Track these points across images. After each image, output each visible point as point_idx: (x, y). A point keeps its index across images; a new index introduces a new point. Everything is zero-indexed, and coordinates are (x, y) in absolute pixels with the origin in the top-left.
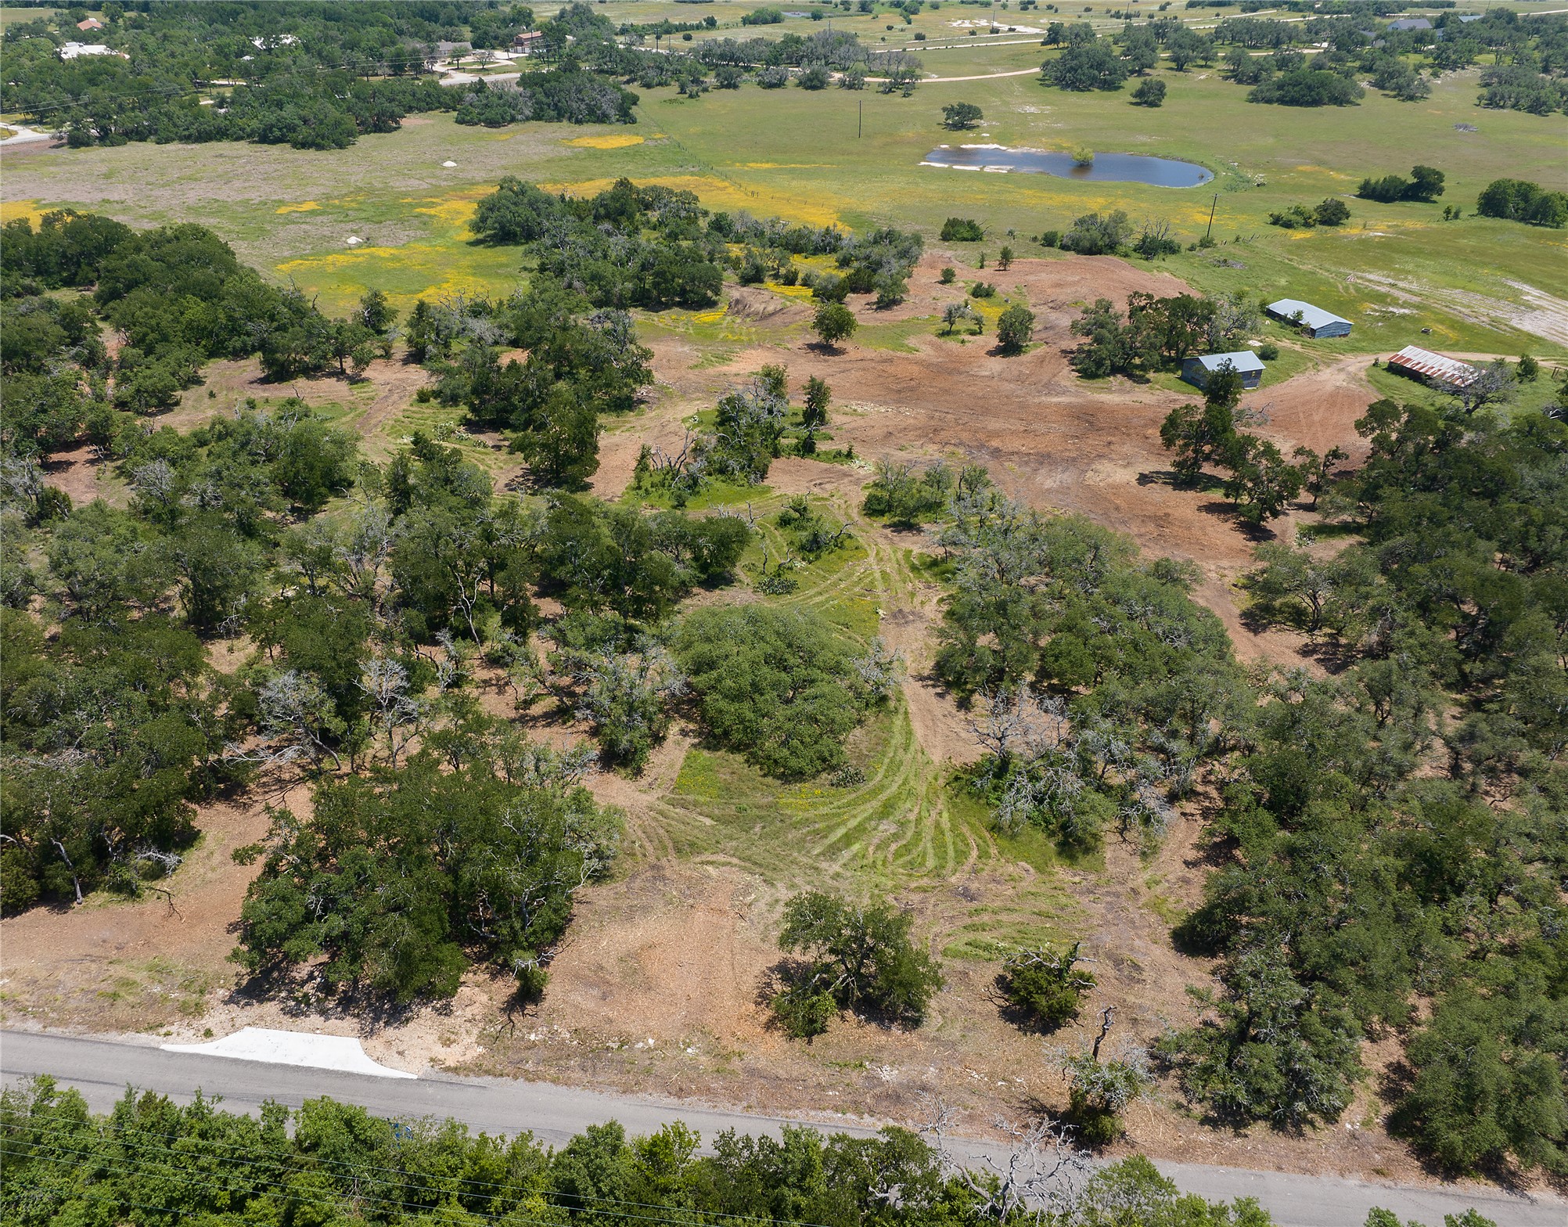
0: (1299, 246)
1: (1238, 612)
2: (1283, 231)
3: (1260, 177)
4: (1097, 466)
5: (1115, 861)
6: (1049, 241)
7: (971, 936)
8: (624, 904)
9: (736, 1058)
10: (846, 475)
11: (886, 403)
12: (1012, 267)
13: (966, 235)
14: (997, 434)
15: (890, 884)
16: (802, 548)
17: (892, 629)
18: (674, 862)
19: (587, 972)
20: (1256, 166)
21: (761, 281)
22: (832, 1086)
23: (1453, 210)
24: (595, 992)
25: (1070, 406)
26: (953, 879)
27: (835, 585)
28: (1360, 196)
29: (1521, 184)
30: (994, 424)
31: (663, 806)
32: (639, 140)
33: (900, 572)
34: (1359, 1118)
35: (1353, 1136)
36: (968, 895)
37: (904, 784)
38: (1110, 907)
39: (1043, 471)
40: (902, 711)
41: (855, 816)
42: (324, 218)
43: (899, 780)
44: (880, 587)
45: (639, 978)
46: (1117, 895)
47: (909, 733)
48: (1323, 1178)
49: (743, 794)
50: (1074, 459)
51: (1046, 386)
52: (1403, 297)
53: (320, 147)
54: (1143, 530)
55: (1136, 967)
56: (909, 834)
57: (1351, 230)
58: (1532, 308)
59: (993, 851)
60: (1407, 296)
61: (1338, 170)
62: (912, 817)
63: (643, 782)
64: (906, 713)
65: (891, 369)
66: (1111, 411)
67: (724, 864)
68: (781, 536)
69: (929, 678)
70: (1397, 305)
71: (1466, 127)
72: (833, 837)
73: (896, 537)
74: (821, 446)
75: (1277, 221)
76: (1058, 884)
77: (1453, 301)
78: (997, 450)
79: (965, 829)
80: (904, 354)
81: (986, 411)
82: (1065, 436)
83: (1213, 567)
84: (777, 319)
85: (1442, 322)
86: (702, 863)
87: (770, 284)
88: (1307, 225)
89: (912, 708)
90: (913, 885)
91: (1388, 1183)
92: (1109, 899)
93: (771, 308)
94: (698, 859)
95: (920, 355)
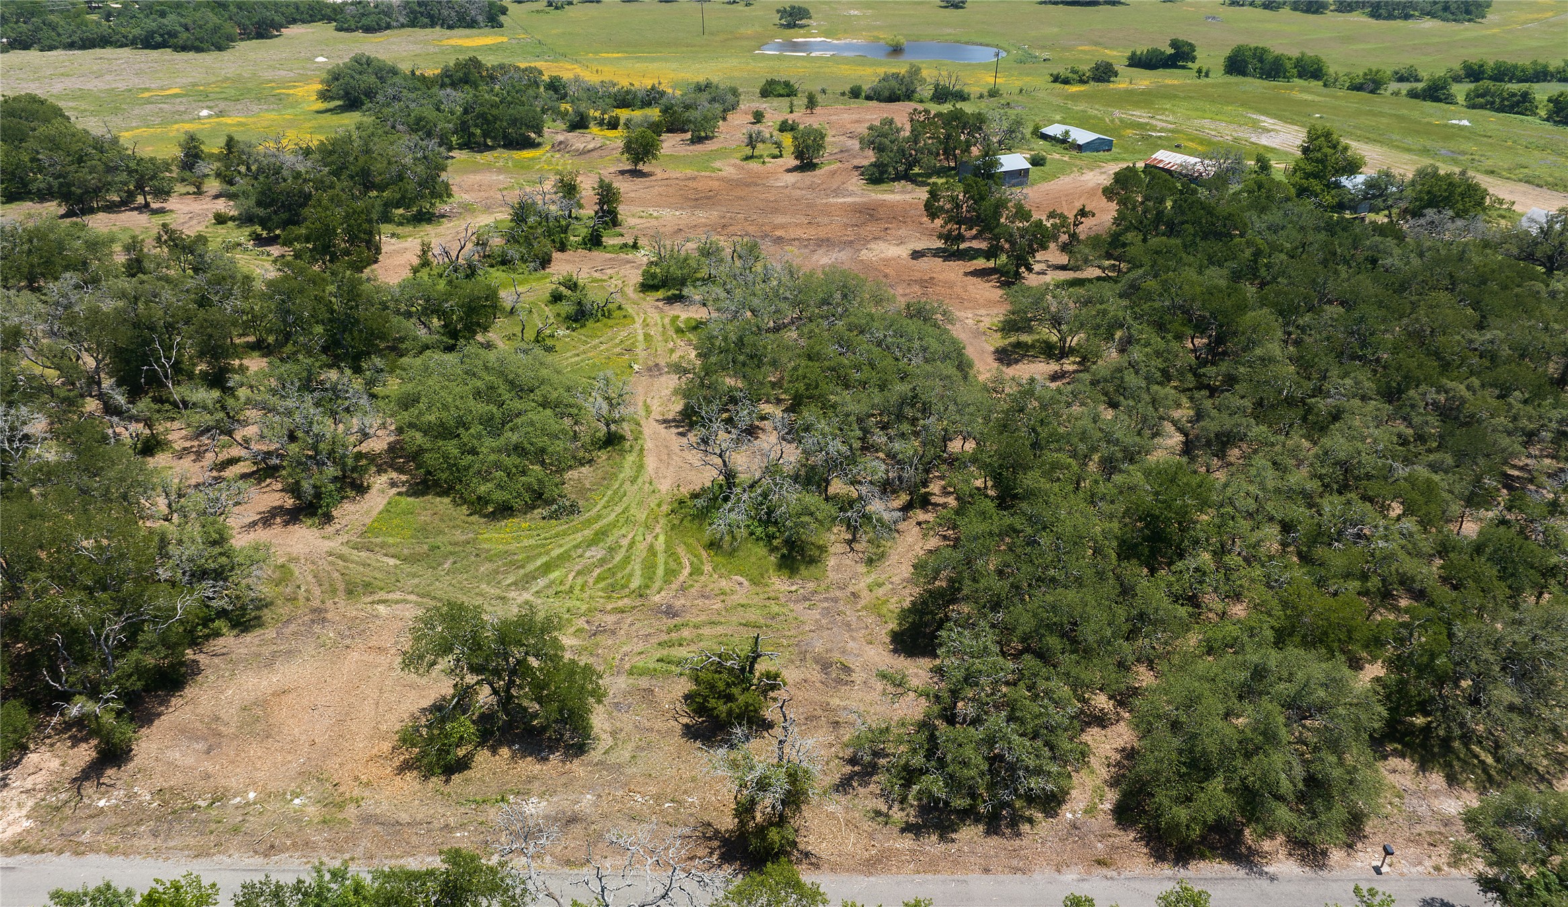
0: (1074, 97)
1: (992, 349)
2: (1062, 86)
3: (1046, 55)
4: (872, 245)
5: (838, 569)
6: (855, 93)
7: (665, 652)
8: (266, 651)
9: (353, 805)
10: (629, 262)
11: (682, 208)
12: (817, 110)
13: (781, 92)
14: (782, 226)
15: (584, 607)
16: (568, 317)
17: (645, 380)
18: (341, 604)
19: (198, 724)
20: (1043, 48)
21: (587, 127)
22: (462, 826)
23: (1204, 70)
24: (201, 746)
25: (854, 204)
26: (657, 598)
27: (595, 347)
28: (1129, 66)
29: (1256, 48)
30: (780, 219)
31: (345, 550)
32: (505, 39)
33: (664, 333)
34: (1082, 805)
35: (1075, 826)
36: (671, 612)
37: (623, 512)
38: (826, 612)
39: (820, 252)
40: (637, 448)
41: (561, 546)
42: (184, 100)
43: (619, 509)
44: (641, 346)
45: (259, 727)
46: (835, 600)
47: (640, 467)
48: (1037, 876)
49: (441, 532)
50: (851, 242)
51: (834, 191)
52: (1160, 124)
53: (198, 50)
54: (908, 291)
55: (846, 669)
56: (618, 558)
57: (1120, 84)
58: (1268, 131)
59: (707, 568)
60: (1164, 125)
61: (1111, 49)
62: (625, 542)
63: (329, 529)
64: (642, 450)
65: (691, 184)
66: (892, 206)
67: (397, 602)
68: (549, 311)
69: (674, 420)
70: (1155, 130)
71: (1214, 18)
72: (531, 567)
73: (667, 308)
74: (609, 240)
75: (1056, 79)
76: (772, 595)
77: (1203, 127)
78: (780, 238)
79: (681, 551)
80: (707, 174)
81: (775, 211)
82: (846, 225)
83: (970, 316)
84: (594, 154)
85: (1192, 140)
86: (373, 603)
87: (594, 129)
88: (1082, 82)
89: (649, 445)
90: (609, 607)
91: (1110, 873)
92: (826, 605)
93: (591, 146)
94: (369, 599)
95: (723, 174)
